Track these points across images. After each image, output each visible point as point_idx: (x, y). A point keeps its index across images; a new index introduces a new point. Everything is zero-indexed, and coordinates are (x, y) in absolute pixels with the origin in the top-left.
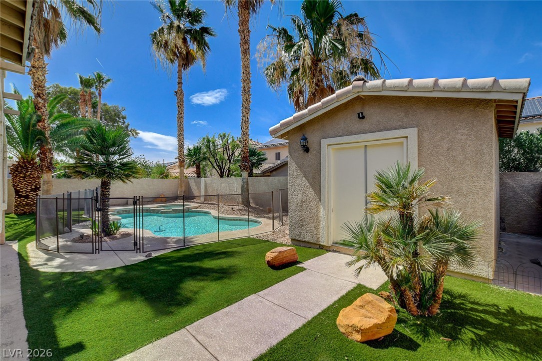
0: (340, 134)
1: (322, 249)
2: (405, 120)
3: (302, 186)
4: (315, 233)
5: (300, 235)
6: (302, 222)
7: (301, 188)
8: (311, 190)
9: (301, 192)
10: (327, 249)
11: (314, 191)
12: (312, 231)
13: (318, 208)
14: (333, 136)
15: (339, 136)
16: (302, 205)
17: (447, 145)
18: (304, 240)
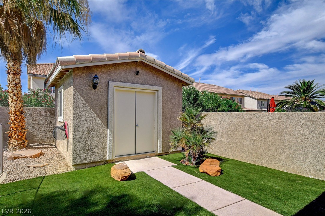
0: (122, 81)
1: (107, 163)
2: (157, 82)
3: (88, 117)
4: (101, 153)
5: (86, 159)
6: (89, 147)
7: (87, 119)
8: (98, 119)
9: (88, 122)
10: (111, 162)
11: (101, 120)
12: (98, 152)
13: (104, 133)
14: (118, 81)
15: (121, 82)
16: (88, 132)
17: (170, 97)
18: (90, 161)
